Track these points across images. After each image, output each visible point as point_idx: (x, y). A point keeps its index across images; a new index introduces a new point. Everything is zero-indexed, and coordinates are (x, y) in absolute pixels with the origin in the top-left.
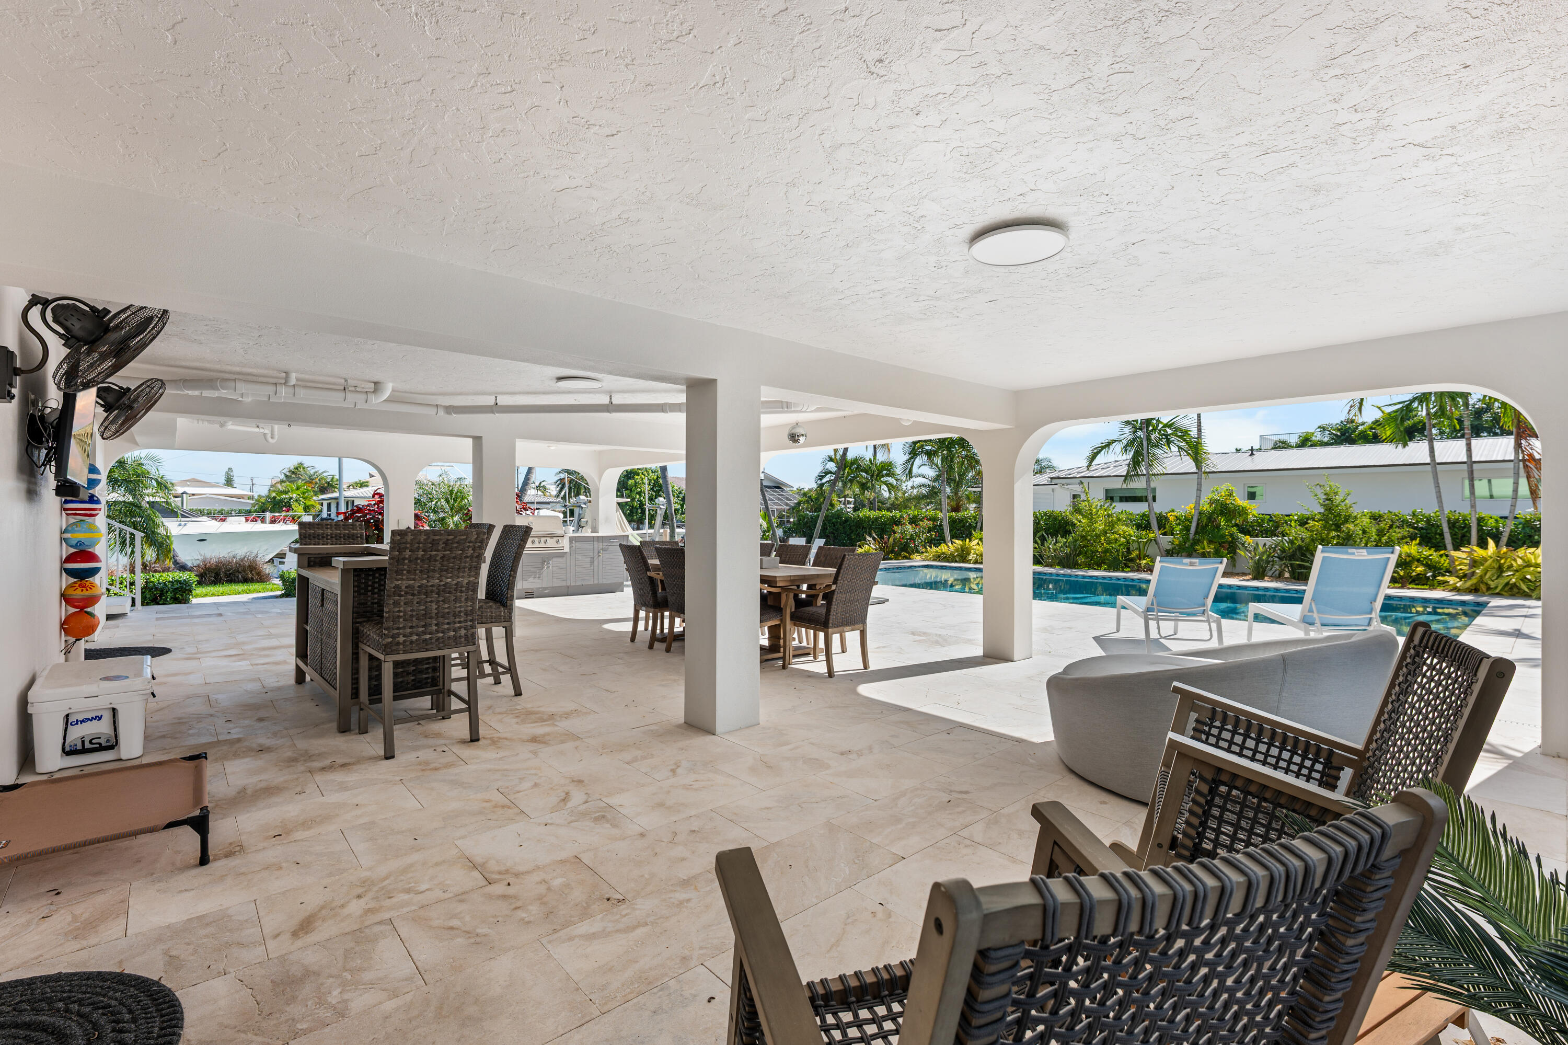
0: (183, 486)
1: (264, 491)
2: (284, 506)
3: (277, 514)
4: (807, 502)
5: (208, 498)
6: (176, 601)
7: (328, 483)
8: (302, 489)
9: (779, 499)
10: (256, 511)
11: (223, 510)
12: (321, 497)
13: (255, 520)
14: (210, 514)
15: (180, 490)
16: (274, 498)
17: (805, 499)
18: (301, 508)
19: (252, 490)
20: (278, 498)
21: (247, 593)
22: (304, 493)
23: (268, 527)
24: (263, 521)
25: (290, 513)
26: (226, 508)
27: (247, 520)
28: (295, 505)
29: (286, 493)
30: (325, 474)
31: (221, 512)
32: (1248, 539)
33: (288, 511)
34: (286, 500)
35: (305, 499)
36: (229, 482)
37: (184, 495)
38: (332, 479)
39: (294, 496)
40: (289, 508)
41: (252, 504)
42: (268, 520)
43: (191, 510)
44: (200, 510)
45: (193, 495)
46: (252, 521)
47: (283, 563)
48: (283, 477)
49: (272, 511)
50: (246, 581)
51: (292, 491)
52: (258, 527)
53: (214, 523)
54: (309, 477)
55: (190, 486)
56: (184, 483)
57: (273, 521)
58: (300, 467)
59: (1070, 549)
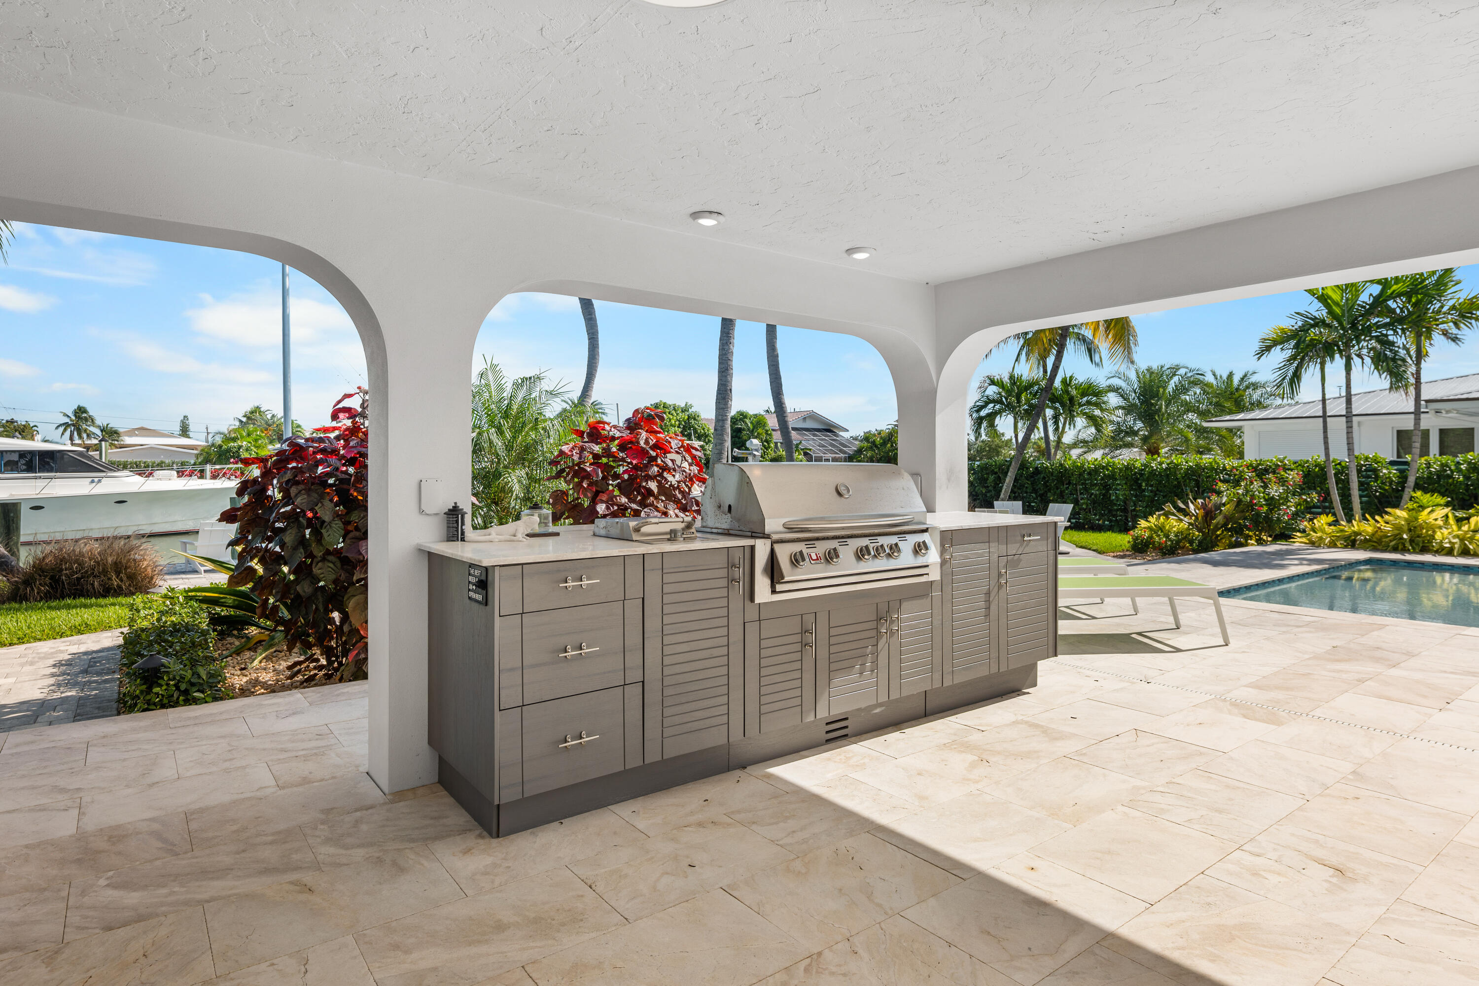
2: (232, 457)
3: (221, 467)
8: (254, 436)
9: (832, 445)
10: (193, 464)
11: (155, 463)
13: (190, 476)
16: (221, 447)
17: (866, 444)
19: (204, 439)
20: (225, 447)
22: (256, 440)
23: (208, 484)
24: (202, 476)
25: (238, 466)
26: (168, 460)
27: (179, 475)
29: (234, 440)
33: (235, 463)
34: (234, 450)
35: (257, 447)
36: (185, 431)
37: (124, 447)
39: (244, 444)
40: (238, 459)
42: (208, 474)
44: (136, 463)
45: (133, 445)
46: (187, 475)
48: (235, 423)
49: (215, 463)
51: (242, 437)
52: (195, 484)
53: (138, 479)
54: (267, 423)
55: (137, 435)
56: (132, 433)
57: (214, 477)
58: (257, 410)
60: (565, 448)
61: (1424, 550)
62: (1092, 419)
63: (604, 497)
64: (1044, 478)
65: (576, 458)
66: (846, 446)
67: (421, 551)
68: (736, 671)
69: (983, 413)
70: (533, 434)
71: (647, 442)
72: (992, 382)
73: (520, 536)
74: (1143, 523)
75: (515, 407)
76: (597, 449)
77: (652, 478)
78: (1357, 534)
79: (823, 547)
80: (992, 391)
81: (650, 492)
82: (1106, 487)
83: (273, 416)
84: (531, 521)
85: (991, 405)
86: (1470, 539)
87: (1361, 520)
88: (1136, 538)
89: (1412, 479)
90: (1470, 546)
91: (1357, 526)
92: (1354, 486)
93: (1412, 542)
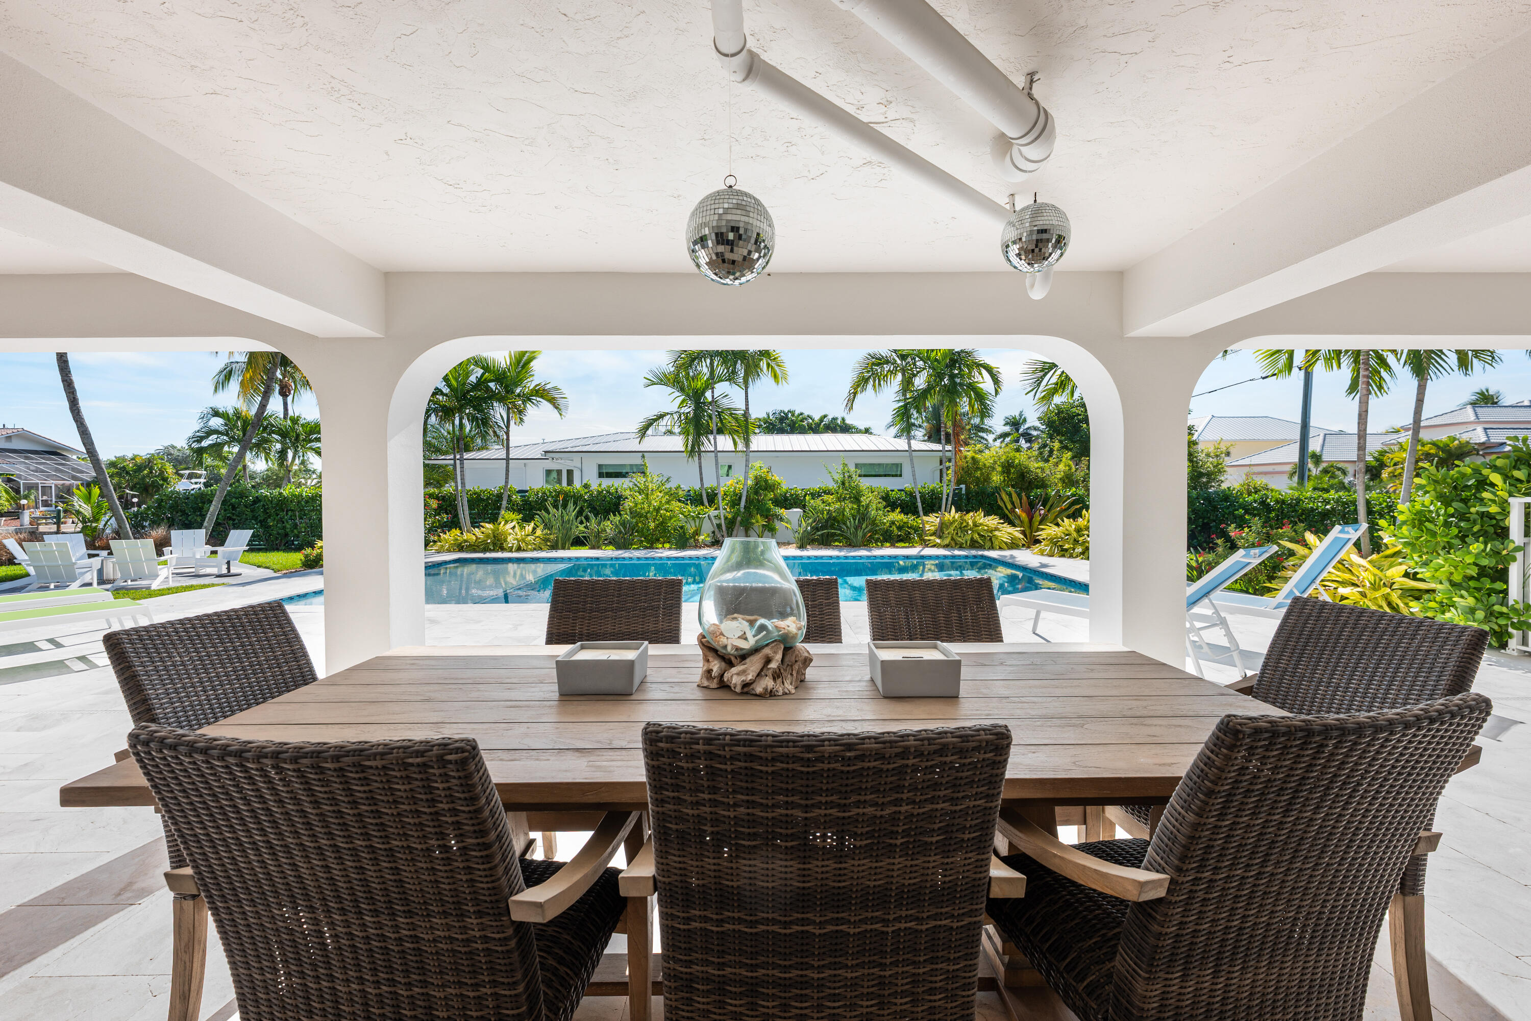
32: (782, 512)
59: (625, 528)
61: (502, 549)
64: (264, 506)
66: (82, 472)
69: (205, 443)
72: (216, 413)
80: (217, 423)
85: (215, 436)
86: (523, 540)
87: (468, 531)
88: (306, 556)
89: (504, 503)
90: (523, 545)
91: (466, 536)
92: (466, 508)
93: (494, 544)
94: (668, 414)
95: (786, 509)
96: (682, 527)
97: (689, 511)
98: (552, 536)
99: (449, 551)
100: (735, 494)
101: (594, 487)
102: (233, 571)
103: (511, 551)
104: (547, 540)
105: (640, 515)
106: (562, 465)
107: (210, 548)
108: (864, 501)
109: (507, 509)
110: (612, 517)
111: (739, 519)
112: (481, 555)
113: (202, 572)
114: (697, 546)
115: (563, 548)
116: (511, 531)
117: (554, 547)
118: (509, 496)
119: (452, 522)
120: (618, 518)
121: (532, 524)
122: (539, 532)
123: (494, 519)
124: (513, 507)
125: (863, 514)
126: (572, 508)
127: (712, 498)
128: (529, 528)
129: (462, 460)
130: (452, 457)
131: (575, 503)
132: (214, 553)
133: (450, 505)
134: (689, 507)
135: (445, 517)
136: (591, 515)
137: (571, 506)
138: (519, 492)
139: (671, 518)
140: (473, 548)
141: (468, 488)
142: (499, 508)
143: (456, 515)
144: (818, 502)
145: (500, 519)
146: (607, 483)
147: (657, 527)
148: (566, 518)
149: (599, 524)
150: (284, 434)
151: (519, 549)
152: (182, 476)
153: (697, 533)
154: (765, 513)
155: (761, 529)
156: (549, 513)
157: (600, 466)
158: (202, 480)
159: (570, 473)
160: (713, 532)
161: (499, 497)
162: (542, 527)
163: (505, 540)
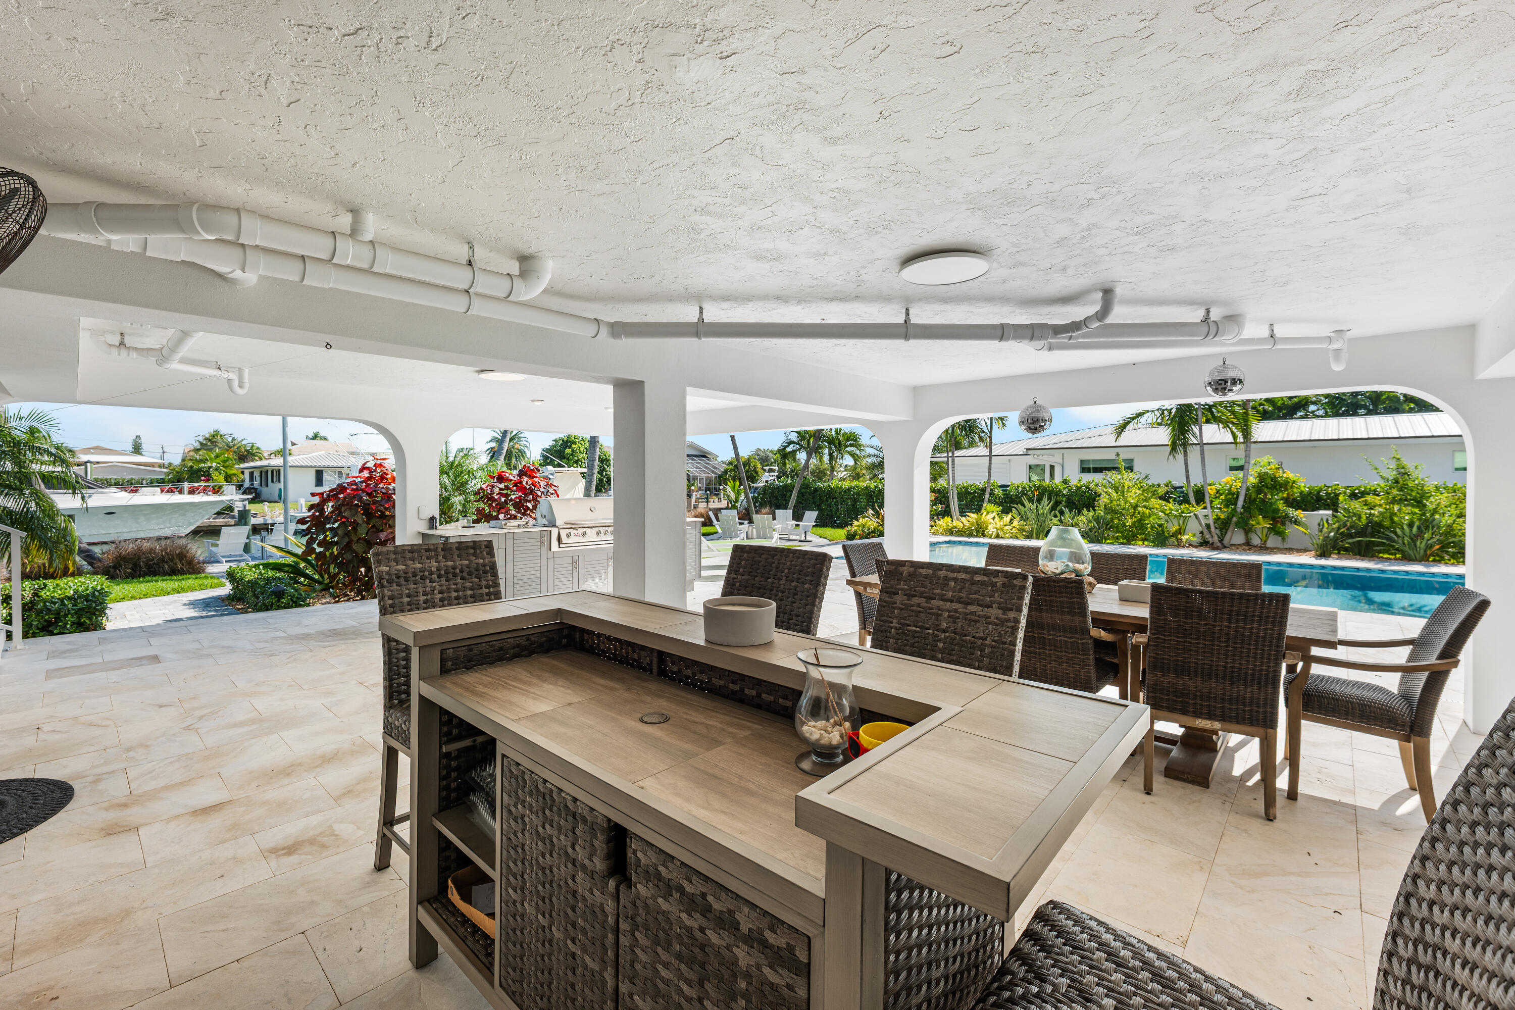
0: (86, 454)
1: (177, 461)
2: (203, 476)
3: (196, 485)
4: (734, 470)
5: (114, 467)
6: (81, 627)
7: (247, 451)
8: (222, 458)
9: (706, 467)
10: (170, 481)
11: (132, 479)
12: (243, 465)
13: (171, 491)
14: (119, 485)
15: (84, 458)
16: (192, 467)
17: (731, 467)
18: (222, 477)
19: (162, 458)
20: (196, 467)
21: (178, 592)
22: (224, 461)
23: (186, 498)
24: (181, 492)
25: (211, 483)
26: (136, 477)
27: (162, 491)
28: (215, 475)
29: (201, 461)
30: (244, 442)
31: (130, 482)
32: (1300, 514)
33: (207, 480)
34: (204, 470)
35: (225, 468)
36: (137, 449)
37: (89, 464)
38: (253, 446)
39: (214, 464)
40: (209, 477)
41: (165, 473)
42: (186, 490)
43: (96, 480)
44: (106, 480)
45: (98, 463)
46: (168, 492)
47: (217, 545)
48: (197, 445)
49: (190, 480)
50: (174, 572)
51: (211, 459)
52: (176, 498)
53: (124, 494)
54: (227, 445)
55: (92, 453)
56: (87, 451)
57: (192, 492)
58: (216, 434)
59: (1098, 523)
60: (484, 486)
61: (984, 535)
62: (853, 455)
63: (503, 511)
64: (820, 494)
65: (489, 491)
67: (419, 533)
68: (544, 575)
69: (786, 450)
70: (466, 477)
71: (527, 483)
72: (797, 432)
73: (459, 527)
74: (856, 523)
75: (456, 463)
76: (502, 486)
77: (530, 501)
78: (955, 527)
79: (580, 531)
80: (796, 437)
81: (528, 508)
82: (855, 501)
83: (234, 439)
84: (463, 522)
85: (792, 446)
86: (1002, 529)
87: (958, 519)
88: (848, 532)
89: (987, 496)
90: (1001, 533)
91: (955, 523)
92: (956, 500)
93: (977, 531)
94: (1148, 411)
95: (1304, 510)
96: (1161, 526)
97: (1170, 509)
98: (1027, 528)
99: (942, 534)
100: (1230, 493)
101: (1074, 482)
102: (808, 539)
103: (991, 537)
104: (1024, 530)
105: (1115, 512)
106: (1045, 460)
107: (794, 522)
108: (1430, 505)
109: (989, 501)
110: (1085, 511)
111: (1235, 519)
112: (966, 539)
113: (792, 537)
114: (1179, 545)
115: (1038, 538)
116: (991, 521)
117: (1029, 537)
118: (991, 490)
119: (945, 511)
120: (1091, 513)
121: (1010, 516)
122: (1015, 523)
123: (978, 510)
124: (994, 501)
125: (1426, 520)
126: (1046, 503)
127: (1200, 496)
128: (1007, 518)
129: (953, 457)
130: (945, 455)
131: (1050, 498)
132: (798, 525)
133: (944, 497)
134: (1171, 505)
135: (940, 507)
136: (1066, 510)
137: (1045, 500)
138: (1001, 486)
139: (1150, 516)
140: (961, 533)
141: (958, 482)
142: (983, 500)
143: (948, 506)
144: (1356, 505)
145: (983, 510)
146: (1087, 478)
147: (1133, 524)
148: (1041, 512)
149: (1073, 519)
150: (830, 442)
151: (998, 536)
152: (765, 470)
153: (1180, 532)
154: (1270, 514)
155: (1265, 531)
156: (1025, 507)
157: (1082, 462)
158: (776, 474)
159: (1052, 467)
160: (1202, 533)
161: (984, 490)
162: (1018, 518)
163: (987, 528)
